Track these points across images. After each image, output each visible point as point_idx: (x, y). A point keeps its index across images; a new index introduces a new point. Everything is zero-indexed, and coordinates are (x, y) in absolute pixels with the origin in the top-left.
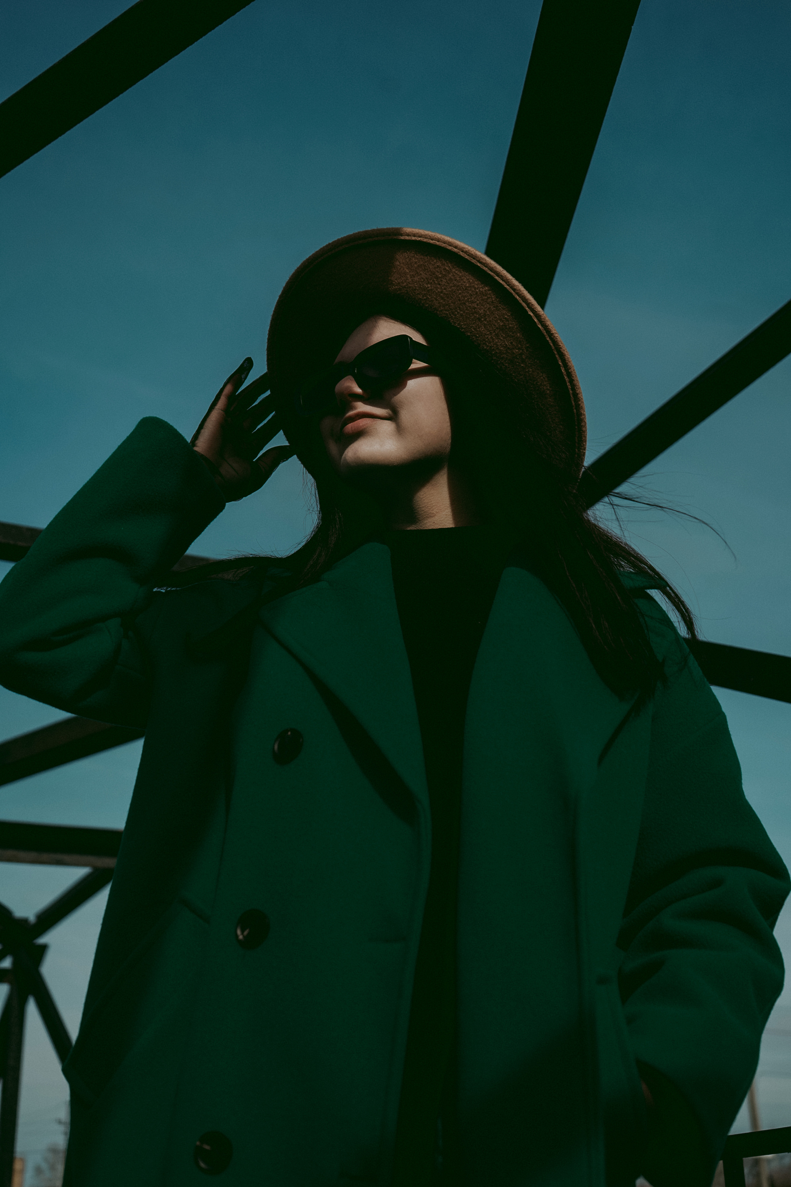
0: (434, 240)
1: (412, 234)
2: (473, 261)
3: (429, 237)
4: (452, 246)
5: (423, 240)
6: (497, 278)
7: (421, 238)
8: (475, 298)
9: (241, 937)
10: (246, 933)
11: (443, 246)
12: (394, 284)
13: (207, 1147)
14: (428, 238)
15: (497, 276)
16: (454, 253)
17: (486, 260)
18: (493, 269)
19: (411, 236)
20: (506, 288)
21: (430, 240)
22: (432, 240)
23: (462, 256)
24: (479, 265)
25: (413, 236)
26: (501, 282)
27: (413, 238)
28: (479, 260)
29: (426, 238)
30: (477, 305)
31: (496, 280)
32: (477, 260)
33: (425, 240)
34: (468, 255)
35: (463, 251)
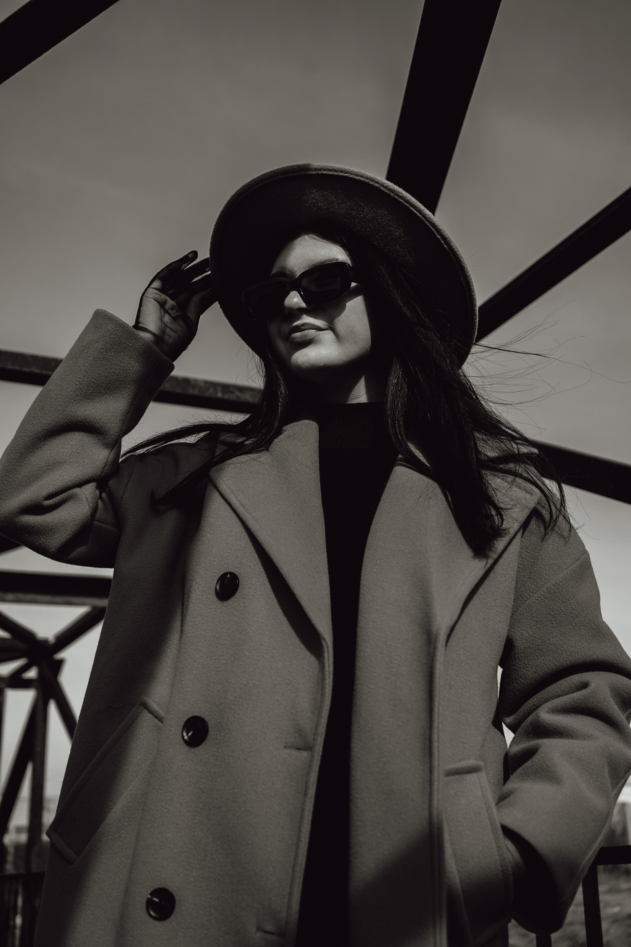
0: (359, 176)
1: (339, 170)
3: (354, 173)
4: (373, 182)
6: (411, 208)
7: (347, 174)
8: (392, 223)
9: (186, 737)
10: (190, 734)
11: (366, 181)
13: (156, 900)
14: (353, 175)
16: (376, 187)
17: (402, 194)
18: (409, 202)
19: (338, 172)
20: (419, 216)
21: (355, 176)
22: (357, 176)
23: (382, 190)
24: (397, 197)
25: (340, 172)
26: (415, 211)
27: (341, 174)
29: (351, 174)
30: (394, 228)
31: (411, 210)
32: (395, 194)
33: (351, 176)
34: (387, 189)
35: (383, 186)
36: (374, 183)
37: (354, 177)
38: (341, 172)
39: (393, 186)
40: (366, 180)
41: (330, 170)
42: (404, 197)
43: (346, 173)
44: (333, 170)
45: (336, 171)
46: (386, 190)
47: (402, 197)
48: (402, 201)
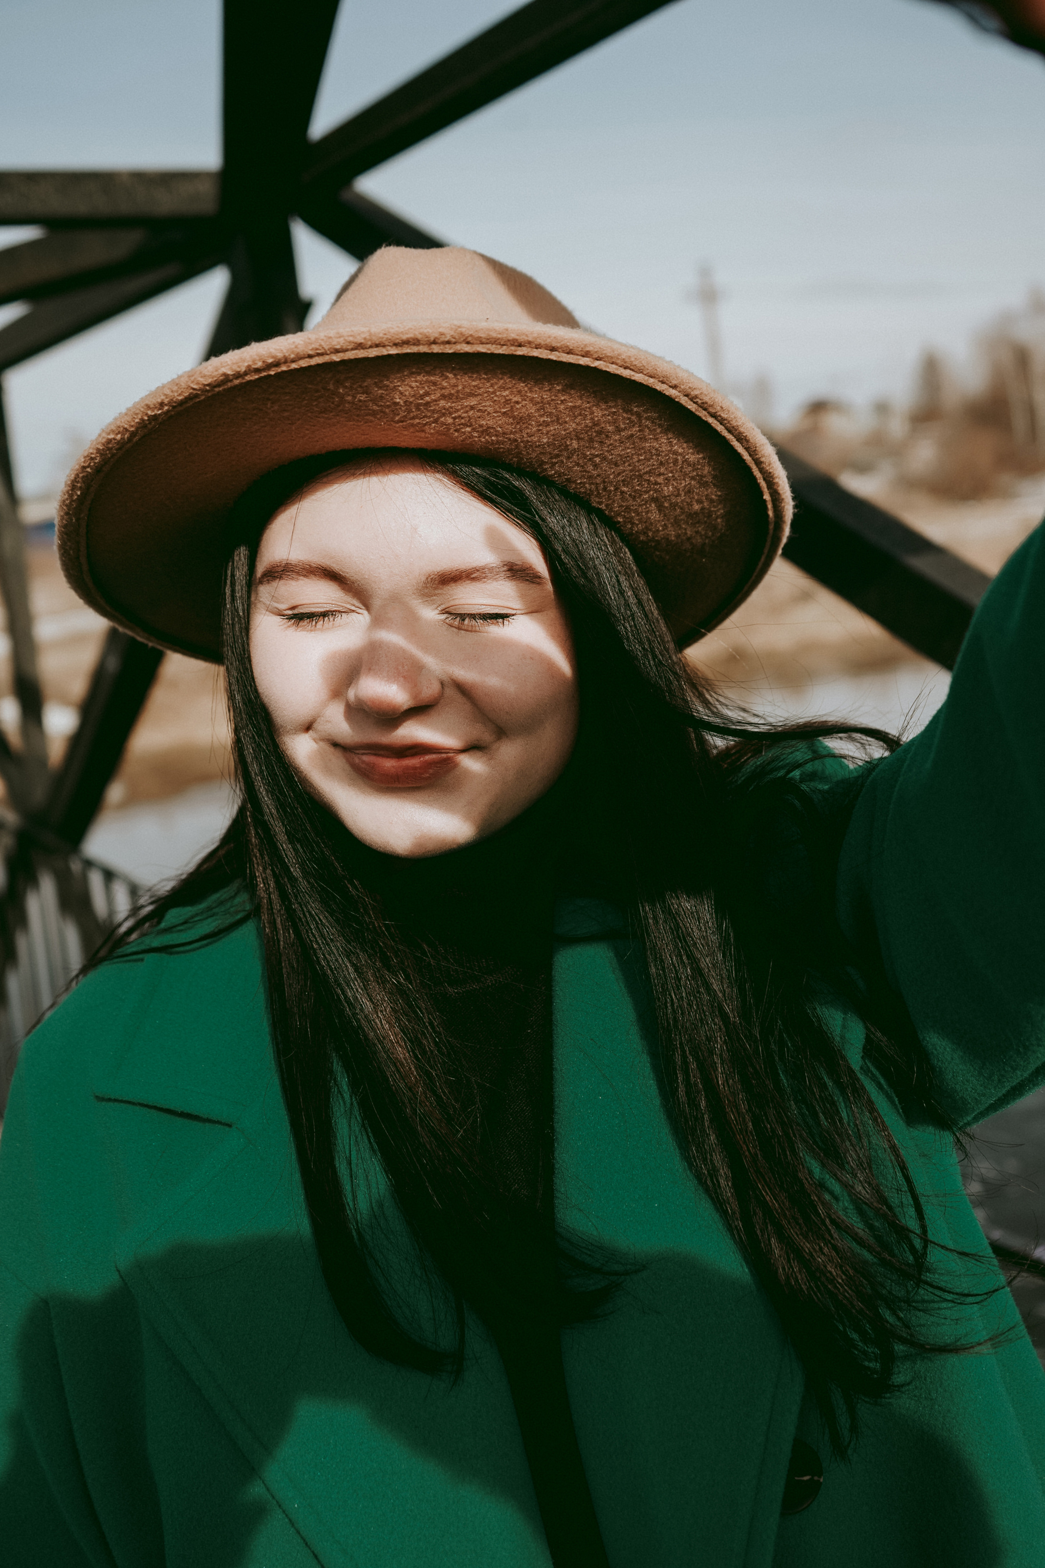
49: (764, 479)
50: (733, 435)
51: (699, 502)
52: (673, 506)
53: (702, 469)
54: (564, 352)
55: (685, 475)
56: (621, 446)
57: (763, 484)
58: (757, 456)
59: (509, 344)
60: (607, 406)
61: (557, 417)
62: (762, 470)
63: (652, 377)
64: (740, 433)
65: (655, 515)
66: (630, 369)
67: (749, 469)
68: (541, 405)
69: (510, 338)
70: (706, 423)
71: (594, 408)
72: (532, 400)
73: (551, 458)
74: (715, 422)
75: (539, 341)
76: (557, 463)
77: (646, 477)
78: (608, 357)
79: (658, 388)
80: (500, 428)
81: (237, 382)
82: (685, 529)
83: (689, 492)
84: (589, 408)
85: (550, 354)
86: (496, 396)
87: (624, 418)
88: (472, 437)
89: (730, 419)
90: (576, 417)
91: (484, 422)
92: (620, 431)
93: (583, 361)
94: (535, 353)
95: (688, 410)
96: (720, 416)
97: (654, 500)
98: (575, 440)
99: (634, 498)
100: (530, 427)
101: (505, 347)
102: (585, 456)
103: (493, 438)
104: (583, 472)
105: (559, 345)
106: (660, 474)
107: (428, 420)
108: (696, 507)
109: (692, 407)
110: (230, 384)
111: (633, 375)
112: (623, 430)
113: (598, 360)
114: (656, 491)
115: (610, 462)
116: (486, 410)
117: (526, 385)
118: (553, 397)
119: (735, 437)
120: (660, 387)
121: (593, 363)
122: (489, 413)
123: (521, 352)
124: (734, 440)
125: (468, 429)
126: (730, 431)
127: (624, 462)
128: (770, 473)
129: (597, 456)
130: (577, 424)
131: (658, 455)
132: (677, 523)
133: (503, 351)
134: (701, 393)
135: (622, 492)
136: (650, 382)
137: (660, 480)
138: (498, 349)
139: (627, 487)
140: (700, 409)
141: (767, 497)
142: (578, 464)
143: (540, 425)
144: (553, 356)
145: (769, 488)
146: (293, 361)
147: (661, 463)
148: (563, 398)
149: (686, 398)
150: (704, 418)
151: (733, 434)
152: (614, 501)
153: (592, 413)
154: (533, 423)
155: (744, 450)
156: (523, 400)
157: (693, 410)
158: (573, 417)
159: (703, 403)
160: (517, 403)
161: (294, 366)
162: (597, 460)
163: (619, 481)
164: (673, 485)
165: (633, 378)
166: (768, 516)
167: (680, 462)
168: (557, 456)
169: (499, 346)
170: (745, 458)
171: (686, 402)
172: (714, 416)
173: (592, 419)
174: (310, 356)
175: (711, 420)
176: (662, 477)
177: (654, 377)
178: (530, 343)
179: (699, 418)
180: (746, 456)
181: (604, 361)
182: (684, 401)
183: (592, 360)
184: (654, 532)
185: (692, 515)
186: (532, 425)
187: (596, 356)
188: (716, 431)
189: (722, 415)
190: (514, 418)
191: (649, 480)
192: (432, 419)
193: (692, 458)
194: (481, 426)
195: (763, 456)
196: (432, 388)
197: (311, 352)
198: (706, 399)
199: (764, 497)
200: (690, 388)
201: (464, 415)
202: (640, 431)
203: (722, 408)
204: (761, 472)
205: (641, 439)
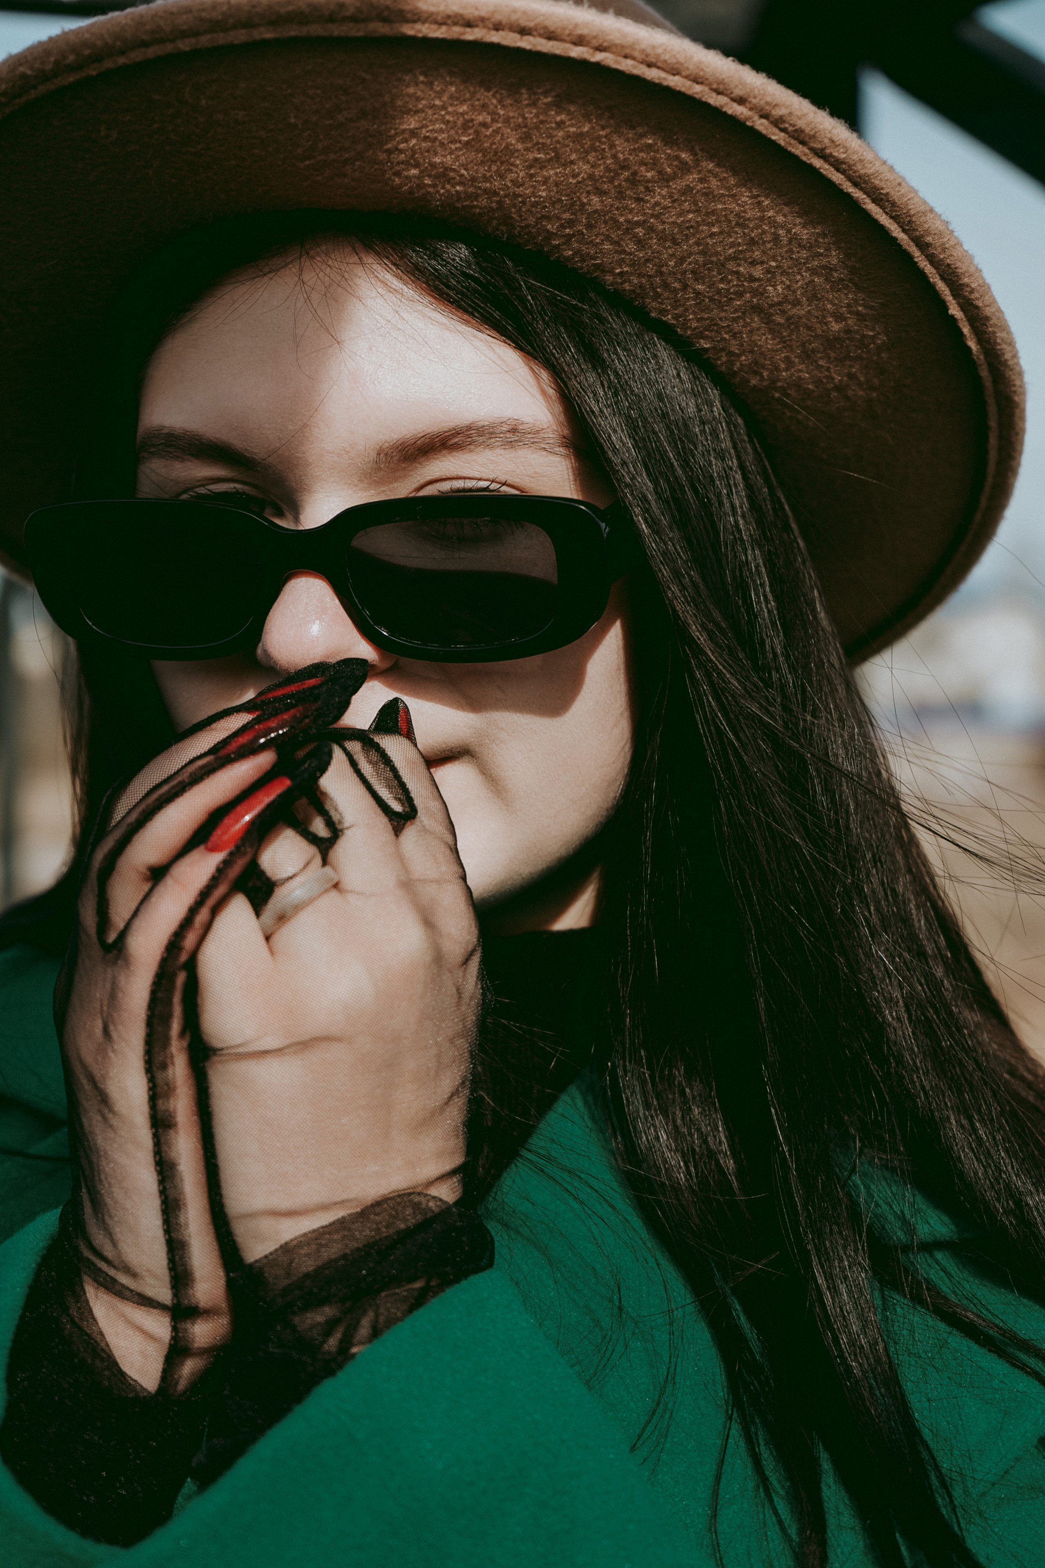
1: (569, 35)
2: (798, 150)
3: (636, 54)
5: (617, 62)
12: (454, 178)
14: (634, 59)
15: (874, 201)
22: (650, 65)
28: (823, 149)
32: (812, 149)
35: (765, 116)
36: (729, 100)
37: (636, 72)
38: (580, 41)
39: (811, 115)
40: (690, 87)
41: (523, 31)
42: (850, 166)
43: (600, 49)
44: (536, 30)
45: (551, 36)
46: (774, 134)
47: (843, 162)
48: (837, 177)
49: (942, 278)
50: (865, 193)
51: (839, 318)
52: (793, 323)
53: (827, 256)
54: (541, 36)
55: (797, 263)
56: (675, 208)
57: (941, 286)
58: (918, 233)
59: (449, 22)
60: (636, 134)
61: (555, 150)
62: (932, 259)
63: (698, 83)
64: (876, 188)
65: (767, 341)
66: (659, 68)
67: (909, 257)
68: (524, 130)
69: (450, 13)
70: (811, 167)
71: (615, 137)
72: (507, 121)
73: (563, 226)
74: (827, 166)
75: (498, 17)
76: (574, 235)
77: (731, 265)
78: (616, 45)
79: (711, 101)
80: (465, 169)
81: (42, 89)
82: (828, 369)
83: (814, 296)
84: (606, 137)
85: (521, 40)
86: (448, 113)
87: (669, 157)
88: (421, 186)
89: (852, 163)
90: (587, 153)
91: (437, 160)
92: (668, 181)
93: (576, 52)
94: (495, 37)
95: (774, 143)
96: (831, 155)
97: (757, 309)
98: (595, 194)
99: (721, 307)
100: (515, 169)
101: (444, 28)
102: (617, 224)
103: (458, 188)
104: (621, 253)
105: (532, 24)
106: (753, 263)
107: (347, 156)
108: (835, 327)
109: (777, 136)
110: (33, 94)
111: (665, 79)
112: (674, 177)
113: (601, 51)
114: (755, 292)
115: (663, 238)
116: (436, 138)
117: (494, 96)
118: (541, 117)
119: (869, 196)
120: (714, 100)
121: (593, 55)
122: (442, 144)
123: (471, 35)
124: (868, 200)
125: (414, 172)
126: (856, 184)
127: (687, 237)
128: (949, 265)
129: (638, 224)
130: (592, 166)
131: (743, 226)
132: (807, 356)
133: (442, 33)
134: (791, 114)
135: (698, 293)
136: (696, 90)
137: (758, 272)
138: (435, 31)
139: (703, 284)
140: (793, 141)
141: (955, 310)
142: (608, 238)
143: (530, 167)
144: (526, 43)
145: (955, 295)
146: (122, 53)
147: (752, 242)
148: (558, 119)
149: (764, 121)
150: (804, 158)
151: (861, 189)
152: (686, 310)
153: (612, 146)
154: (518, 162)
155: (891, 221)
156: (493, 120)
157: (782, 143)
158: (583, 152)
159: (796, 131)
160: (484, 125)
161: (122, 60)
162: (640, 231)
163: (685, 272)
164: (782, 282)
165: (665, 83)
166: (969, 349)
167: (785, 240)
168: (571, 223)
169: (434, 27)
170: (895, 234)
171: (767, 129)
172: (821, 154)
173: (614, 156)
174: (146, 44)
175: (817, 163)
176: (759, 267)
177: (702, 83)
178: (483, 19)
179: (796, 158)
180: (896, 231)
181: (613, 53)
182: (761, 125)
183: (591, 51)
184: (771, 372)
185: (831, 342)
186: (517, 166)
187: (595, 43)
188: (829, 182)
189: (836, 154)
190: (484, 152)
191: (737, 273)
192: (353, 153)
193: (805, 234)
194: (433, 165)
195: (928, 232)
196: (343, 98)
197: (145, 37)
198: (800, 124)
199: (950, 312)
200: (767, 103)
201: (402, 146)
202: (701, 180)
203: (833, 141)
204: (932, 263)
205: (706, 195)
